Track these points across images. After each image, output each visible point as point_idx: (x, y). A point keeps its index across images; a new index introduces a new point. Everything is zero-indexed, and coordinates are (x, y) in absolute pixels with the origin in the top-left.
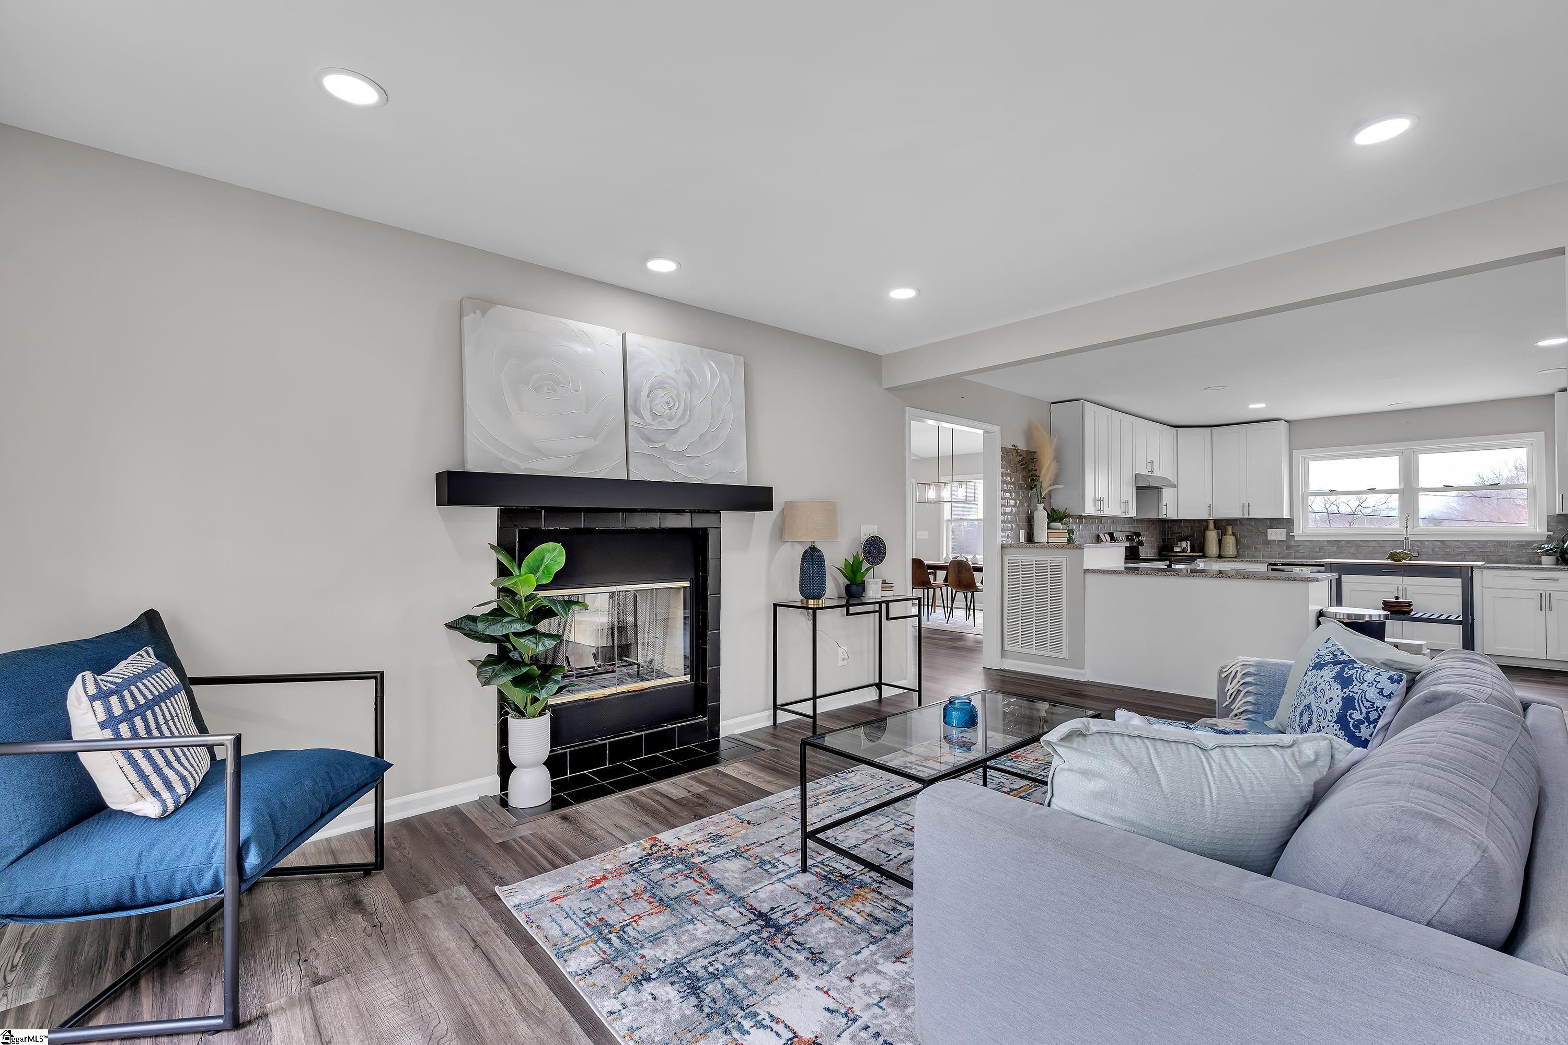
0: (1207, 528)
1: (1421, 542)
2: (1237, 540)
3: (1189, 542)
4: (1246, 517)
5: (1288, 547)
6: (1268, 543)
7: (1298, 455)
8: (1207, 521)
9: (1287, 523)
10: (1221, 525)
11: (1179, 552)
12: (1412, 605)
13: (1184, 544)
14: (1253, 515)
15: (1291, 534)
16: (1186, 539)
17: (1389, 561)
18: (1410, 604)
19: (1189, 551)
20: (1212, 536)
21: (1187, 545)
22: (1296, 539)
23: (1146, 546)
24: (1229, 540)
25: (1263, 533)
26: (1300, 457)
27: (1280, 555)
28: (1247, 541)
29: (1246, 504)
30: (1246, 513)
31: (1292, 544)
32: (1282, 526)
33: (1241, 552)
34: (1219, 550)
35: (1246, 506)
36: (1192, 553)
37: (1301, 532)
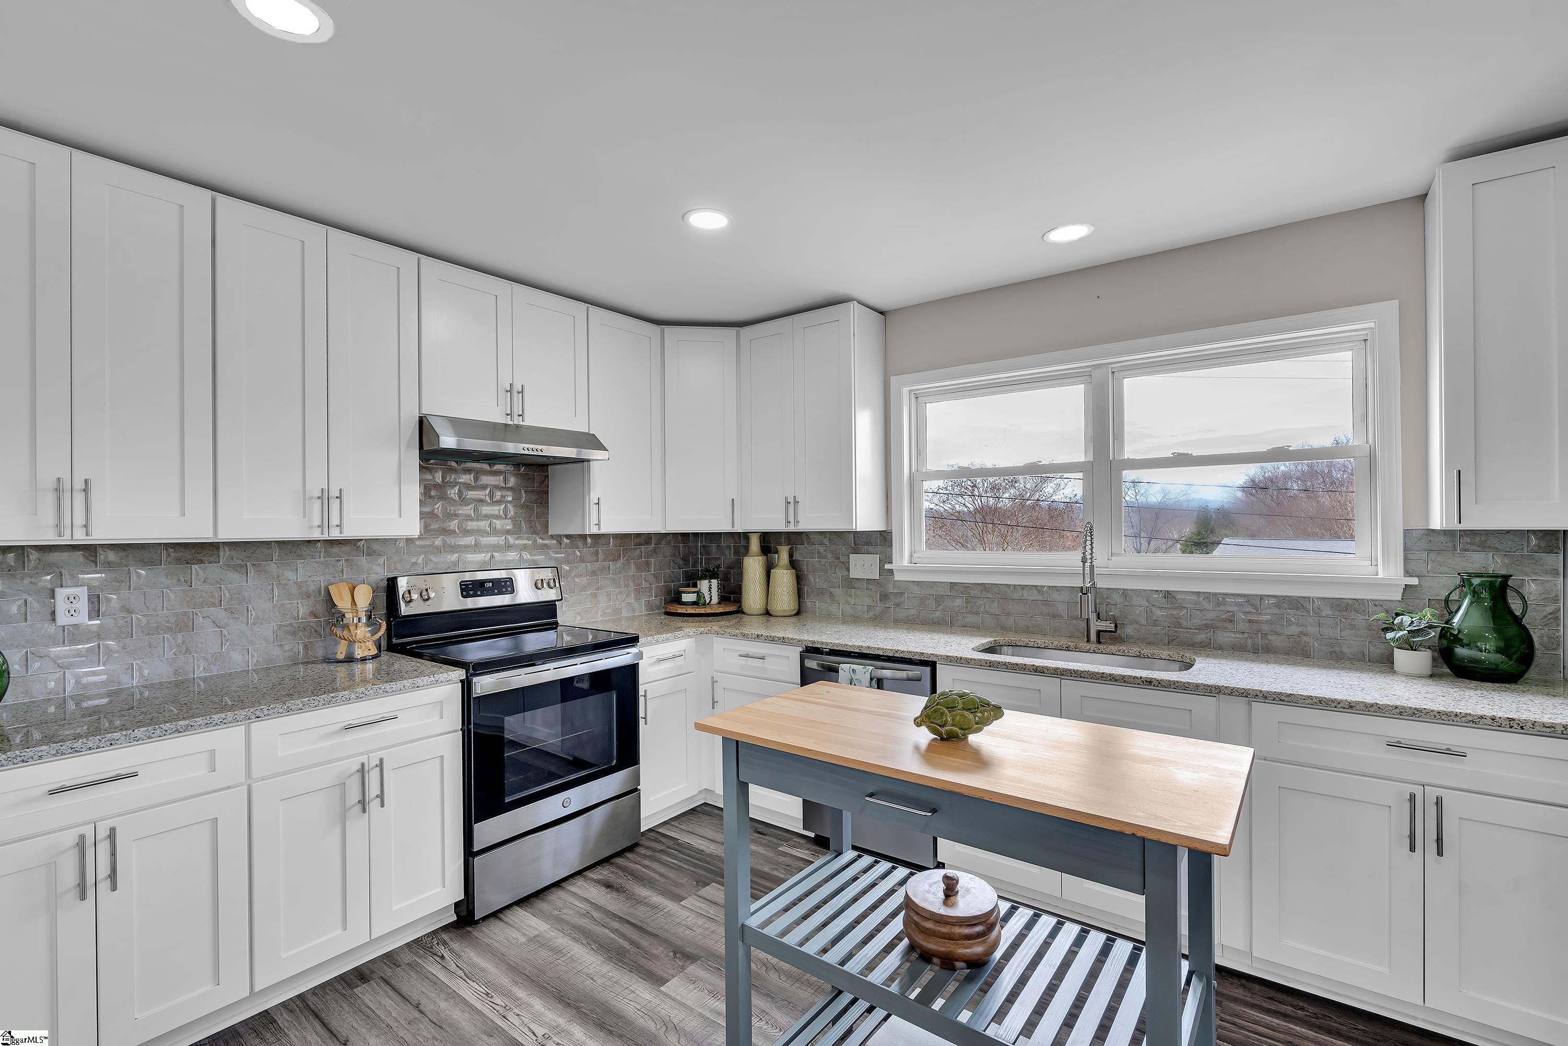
0: (745, 551)
2: (799, 579)
3: (714, 582)
4: (792, 528)
5: (884, 597)
6: (851, 584)
7: (904, 388)
8: (746, 536)
9: (878, 542)
11: (695, 603)
13: (704, 585)
14: (803, 526)
15: (887, 566)
16: (710, 574)
19: (715, 600)
20: (753, 566)
21: (709, 589)
22: (898, 577)
23: (595, 596)
24: (784, 578)
25: (843, 563)
26: (905, 390)
27: (871, 614)
28: (814, 580)
29: (791, 500)
30: (791, 519)
31: (891, 589)
32: (871, 549)
33: (808, 603)
34: (764, 598)
35: (791, 504)
36: (719, 603)
37: (906, 563)
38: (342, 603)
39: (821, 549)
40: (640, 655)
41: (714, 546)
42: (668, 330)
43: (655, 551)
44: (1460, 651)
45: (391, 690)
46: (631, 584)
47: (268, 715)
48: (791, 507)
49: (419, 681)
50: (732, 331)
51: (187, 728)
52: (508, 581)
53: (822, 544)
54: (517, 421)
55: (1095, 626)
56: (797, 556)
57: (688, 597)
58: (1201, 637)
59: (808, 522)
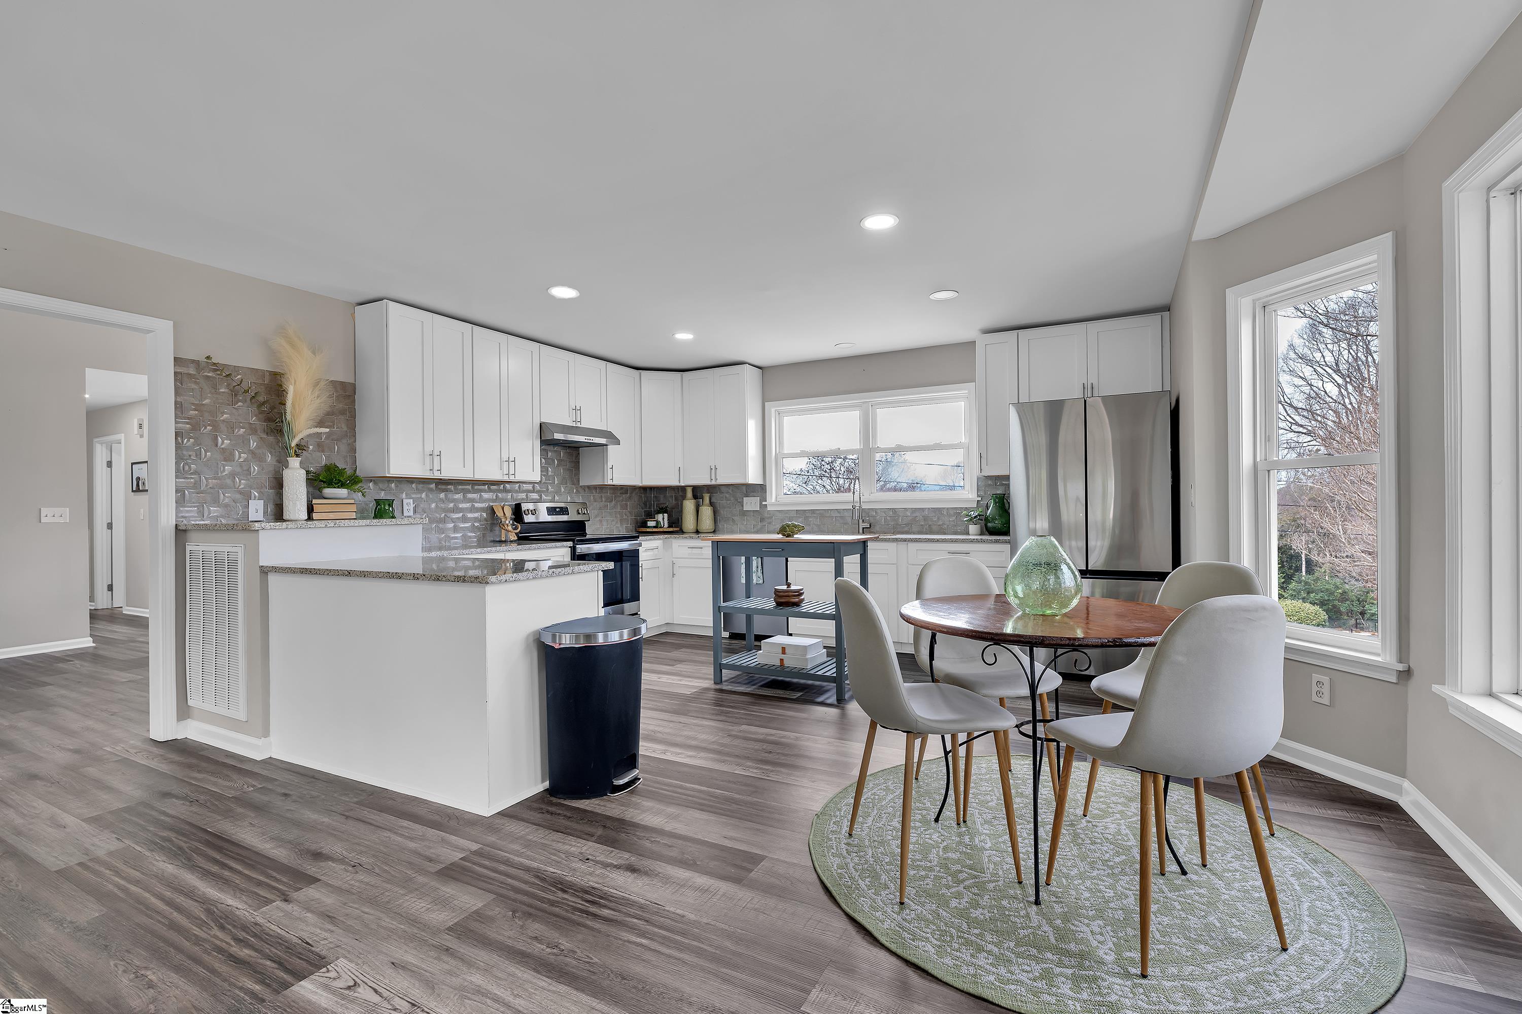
0: (684, 497)
1: (875, 510)
2: (715, 512)
3: (666, 515)
4: (713, 483)
5: (762, 519)
6: (744, 513)
7: (772, 408)
8: (683, 489)
9: (759, 490)
10: (698, 492)
11: (654, 527)
12: (802, 594)
13: (660, 517)
14: (721, 481)
15: (764, 503)
16: (663, 510)
17: (780, 536)
18: (799, 593)
19: (666, 525)
20: (689, 505)
21: (663, 519)
22: (769, 508)
23: (601, 521)
24: (707, 512)
25: (739, 502)
26: (773, 410)
27: (755, 529)
28: (723, 512)
29: (713, 467)
30: (713, 477)
31: (766, 515)
32: (755, 494)
33: (720, 525)
34: (696, 523)
35: (713, 470)
36: (668, 527)
37: (773, 500)
38: (499, 513)
39: (727, 496)
40: (640, 545)
41: (662, 496)
42: (643, 373)
43: (630, 498)
44: (989, 525)
46: (618, 516)
48: (713, 471)
50: (679, 374)
52: (566, 508)
53: (728, 493)
54: (578, 425)
55: (862, 525)
56: (713, 500)
57: (651, 523)
58: (906, 529)
59: (723, 479)
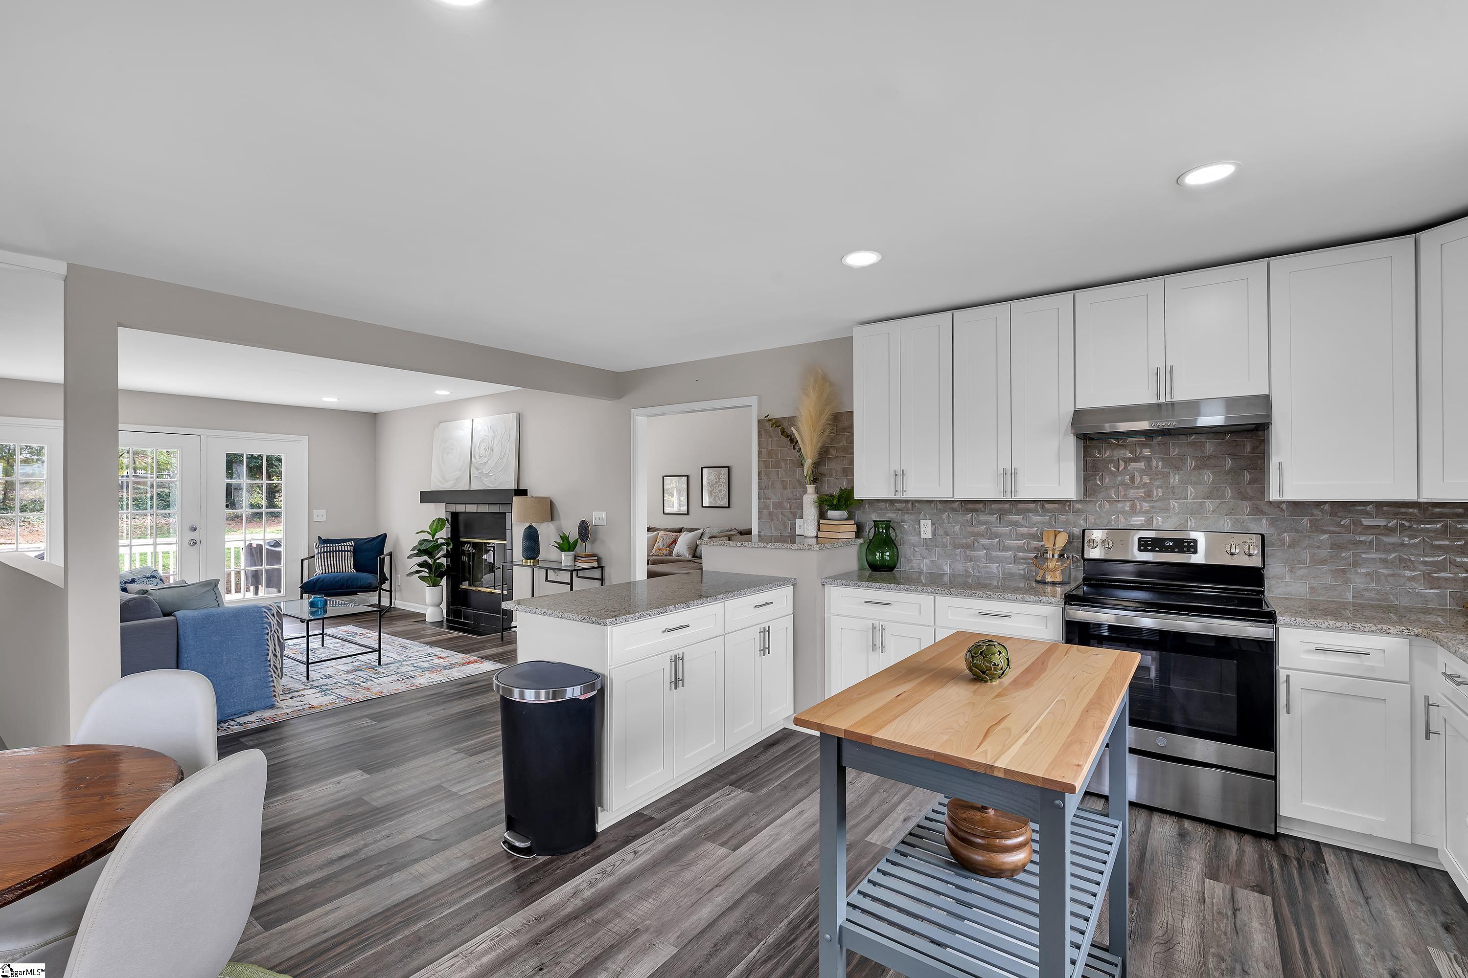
38: (1048, 544)
45: (1008, 598)
47: (941, 593)
49: (1027, 597)
51: (909, 590)
52: (1192, 542)
